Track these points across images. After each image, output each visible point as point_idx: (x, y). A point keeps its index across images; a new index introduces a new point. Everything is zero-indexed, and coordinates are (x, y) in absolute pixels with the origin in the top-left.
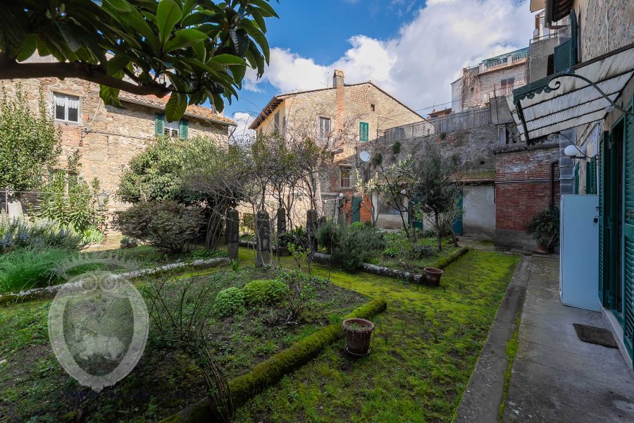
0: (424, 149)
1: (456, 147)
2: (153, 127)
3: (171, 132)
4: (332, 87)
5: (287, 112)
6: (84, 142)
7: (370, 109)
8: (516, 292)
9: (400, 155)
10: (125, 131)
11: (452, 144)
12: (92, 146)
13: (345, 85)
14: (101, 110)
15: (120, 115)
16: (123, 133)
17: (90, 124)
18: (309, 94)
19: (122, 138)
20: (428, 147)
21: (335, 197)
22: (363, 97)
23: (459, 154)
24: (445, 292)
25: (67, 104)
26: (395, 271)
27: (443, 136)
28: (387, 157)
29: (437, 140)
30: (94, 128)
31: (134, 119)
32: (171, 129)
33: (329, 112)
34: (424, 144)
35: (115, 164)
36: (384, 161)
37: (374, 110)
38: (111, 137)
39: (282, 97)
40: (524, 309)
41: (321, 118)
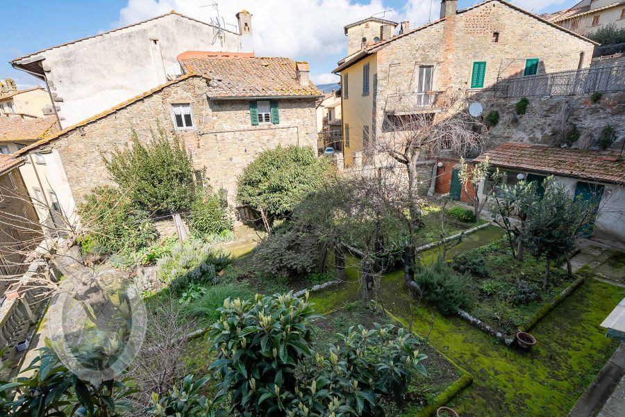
0: (562, 113)
1: (613, 115)
2: (249, 116)
3: (263, 116)
4: (438, 19)
5: (379, 68)
6: (201, 144)
7: (491, 38)
8: (611, 376)
9: (526, 116)
10: (228, 126)
11: (609, 110)
12: (207, 146)
13: (457, 13)
14: (207, 112)
15: (222, 112)
16: (226, 129)
17: (202, 126)
18: (407, 37)
19: (226, 134)
20: (570, 112)
21: (432, 165)
22: (482, 25)
23: (617, 126)
24: (533, 363)
25: (182, 111)
26: (488, 327)
27: (597, 98)
28: (505, 118)
29: (586, 103)
30: (205, 130)
31: (233, 113)
32: (263, 114)
33: (433, 56)
34: (564, 106)
35: (225, 158)
36: (500, 122)
37: (496, 41)
38: (219, 135)
39: (374, 51)
40: (605, 406)
41: (422, 67)
